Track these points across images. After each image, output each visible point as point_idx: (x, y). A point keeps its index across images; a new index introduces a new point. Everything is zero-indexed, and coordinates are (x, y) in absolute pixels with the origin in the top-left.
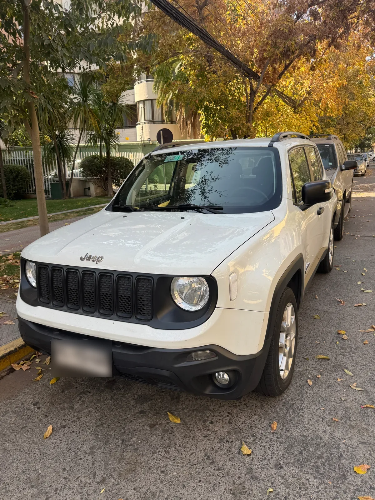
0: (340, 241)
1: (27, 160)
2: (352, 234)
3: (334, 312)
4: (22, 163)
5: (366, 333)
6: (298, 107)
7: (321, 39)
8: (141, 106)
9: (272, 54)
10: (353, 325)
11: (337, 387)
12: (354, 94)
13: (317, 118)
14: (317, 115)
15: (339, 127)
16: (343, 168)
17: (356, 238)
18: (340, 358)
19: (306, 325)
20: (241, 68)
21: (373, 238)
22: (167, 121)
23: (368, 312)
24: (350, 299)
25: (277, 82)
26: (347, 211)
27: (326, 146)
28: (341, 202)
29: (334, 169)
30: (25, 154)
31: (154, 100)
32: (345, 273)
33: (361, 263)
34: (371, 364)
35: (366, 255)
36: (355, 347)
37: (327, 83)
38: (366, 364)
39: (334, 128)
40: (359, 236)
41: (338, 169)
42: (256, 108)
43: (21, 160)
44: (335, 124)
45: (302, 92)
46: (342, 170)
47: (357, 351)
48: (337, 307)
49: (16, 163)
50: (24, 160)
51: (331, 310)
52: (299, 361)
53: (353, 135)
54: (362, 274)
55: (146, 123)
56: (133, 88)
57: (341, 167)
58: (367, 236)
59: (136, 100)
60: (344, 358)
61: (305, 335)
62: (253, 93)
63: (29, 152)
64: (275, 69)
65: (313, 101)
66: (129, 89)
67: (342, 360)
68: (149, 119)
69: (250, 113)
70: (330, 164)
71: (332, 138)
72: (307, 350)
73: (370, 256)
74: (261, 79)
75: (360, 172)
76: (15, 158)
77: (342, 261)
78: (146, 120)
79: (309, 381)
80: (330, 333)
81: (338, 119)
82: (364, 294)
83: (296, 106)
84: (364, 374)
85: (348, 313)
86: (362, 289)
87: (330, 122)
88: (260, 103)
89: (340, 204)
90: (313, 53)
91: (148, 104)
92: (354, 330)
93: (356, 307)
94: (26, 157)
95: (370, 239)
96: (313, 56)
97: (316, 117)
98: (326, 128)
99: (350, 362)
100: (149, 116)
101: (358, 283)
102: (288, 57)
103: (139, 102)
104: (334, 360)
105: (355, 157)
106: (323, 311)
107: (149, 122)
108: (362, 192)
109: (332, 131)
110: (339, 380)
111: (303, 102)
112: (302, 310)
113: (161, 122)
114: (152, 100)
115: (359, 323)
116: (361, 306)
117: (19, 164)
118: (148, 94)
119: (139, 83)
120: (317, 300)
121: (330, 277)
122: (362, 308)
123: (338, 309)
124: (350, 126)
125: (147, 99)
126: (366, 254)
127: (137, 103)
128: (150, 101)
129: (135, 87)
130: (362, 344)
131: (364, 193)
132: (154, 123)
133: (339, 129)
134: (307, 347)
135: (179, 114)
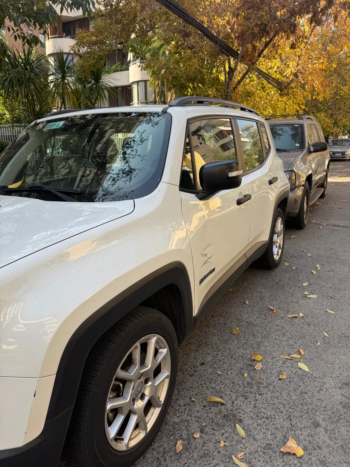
0: (303, 230)
1: (13, 136)
2: (318, 222)
3: (260, 325)
4: (9, 139)
5: (289, 361)
6: (283, 89)
7: (301, 13)
8: (135, 87)
9: (247, 28)
10: (277, 346)
11: (213, 459)
12: (346, 79)
13: (304, 102)
14: (304, 98)
15: (330, 112)
16: (312, 150)
17: (321, 228)
18: (239, 402)
19: (218, 342)
20: (217, 44)
21: (340, 228)
22: (159, 102)
23: (302, 328)
24: (286, 306)
25: (257, 60)
26: (316, 197)
27: (295, 125)
28: (303, 188)
29: (301, 151)
30: (12, 130)
31: (147, 81)
32: (293, 269)
33: (317, 257)
34: (277, 417)
35: (325, 248)
36: (265, 384)
37: (313, 64)
38: (271, 415)
39: (325, 113)
40: (324, 224)
41: (305, 151)
42: (236, 88)
43: (9, 135)
44: (326, 108)
45: (287, 74)
46: (310, 152)
47: (266, 390)
48: (266, 317)
49: (3, 140)
50: (11, 136)
51: (258, 321)
52: (182, 404)
53: (344, 120)
54: (313, 273)
55: (139, 103)
56: (128, 69)
57: (309, 148)
58: (334, 226)
59: (131, 81)
60: (244, 402)
61: (209, 358)
62: (232, 71)
63: (15, 129)
64: (254, 47)
65: (300, 84)
66: (125, 70)
67: (240, 406)
68: (142, 99)
69: (227, 92)
70: (298, 145)
71: (304, 117)
72: (201, 384)
73: (330, 250)
74: (240, 57)
75: (347, 157)
76: (3, 134)
77: (296, 255)
78: (139, 100)
79: (179, 442)
80: (242, 357)
81: (329, 104)
82: (306, 300)
83: (282, 88)
84: (261, 434)
85: (277, 328)
86: (306, 293)
87: (321, 107)
88: (239, 82)
89: (302, 189)
90: (293, 28)
91: (142, 84)
92: (275, 355)
93: (289, 319)
94: (13, 134)
95: (336, 228)
96: (293, 32)
97: (303, 100)
98: (317, 112)
99: (250, 409)
100: (142, 96)
101: (304, 284)
102: (268, 33)
103: (133, 83)
104: (229, 406)
105: (345, 142)
106: (247, 322)
107: (142, 103)
108: (345, 176)
109: (322, 116)
110: (222, 444)
111: (289, 84)
112: (223, 319)
113: (154, 103)
114: (145, 81)
115: (285, 343)
116: (296, 317)
117: (7, 140)
118: (142, 75)
119: (133, 64)
120: (245, 305)
121: (273, 274)
122: (296, 320)
123: (267, 321)
124: (341, 111)
125: (140, 80)
126: (325, 246)
127: (131, 84)
128: (144, 83)
129: (130, 68)
130: (277, 379)
131: (346, 178)
132: (147, 103)
133: (330, 114)
134: (204, 380)
135: (170, 95)
